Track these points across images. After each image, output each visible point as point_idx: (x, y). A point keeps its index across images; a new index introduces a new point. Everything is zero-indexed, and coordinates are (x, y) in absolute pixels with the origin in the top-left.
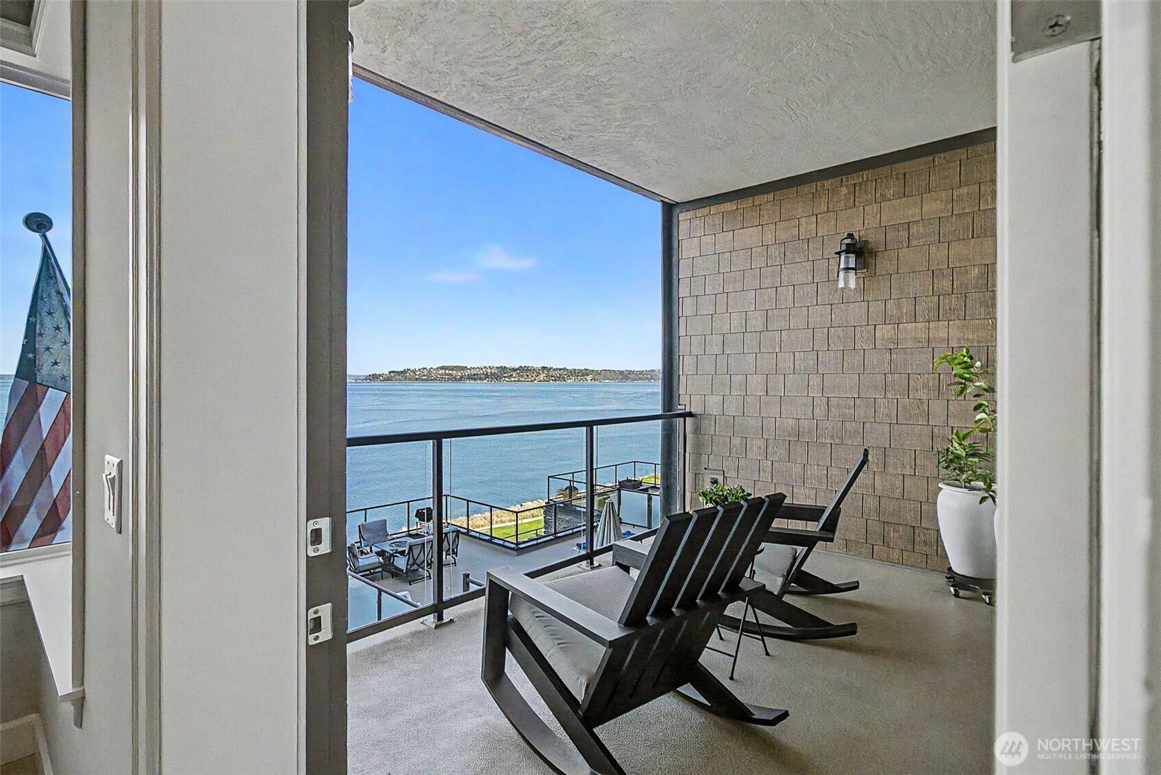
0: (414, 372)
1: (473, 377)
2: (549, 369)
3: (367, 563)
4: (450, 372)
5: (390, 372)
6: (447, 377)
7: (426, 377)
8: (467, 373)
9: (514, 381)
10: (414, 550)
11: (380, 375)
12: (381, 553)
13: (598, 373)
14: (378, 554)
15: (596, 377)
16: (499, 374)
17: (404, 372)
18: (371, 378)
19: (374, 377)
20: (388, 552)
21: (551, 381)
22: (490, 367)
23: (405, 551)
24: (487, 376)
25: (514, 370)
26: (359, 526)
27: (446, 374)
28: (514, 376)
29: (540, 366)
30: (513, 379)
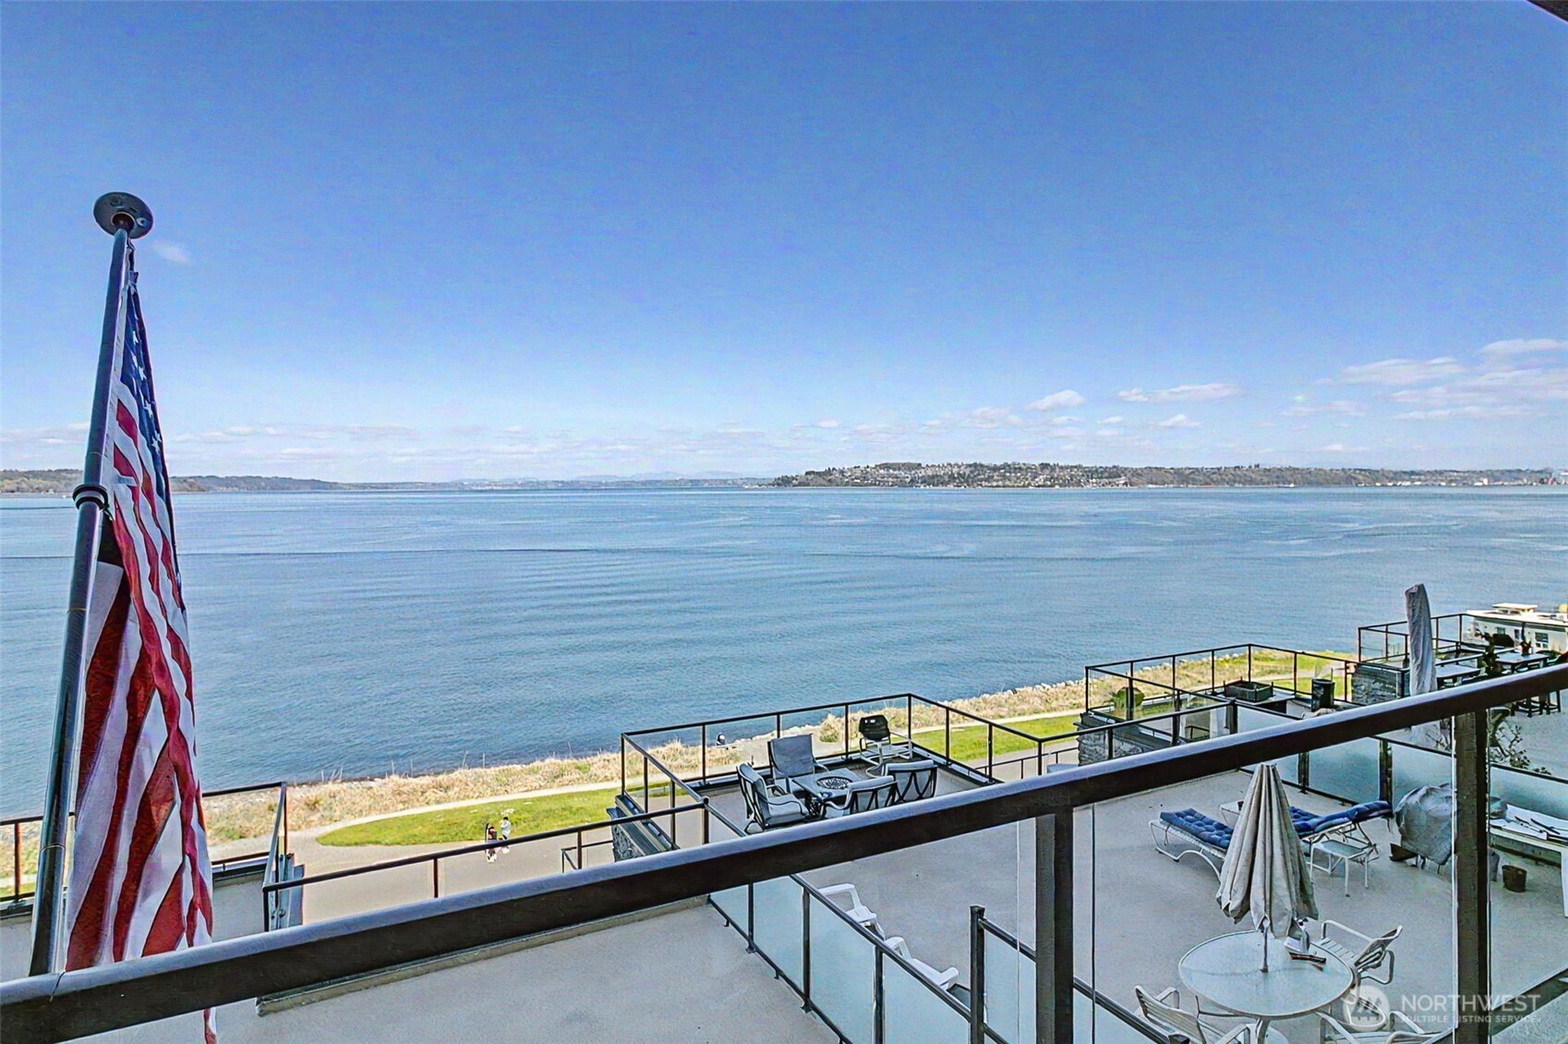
0: (842, 472)
1: (933, 480)
2: (1053, 468)
3: (783, 812)
4: (896, 472)
5: (807, 473)
6: (890, 479)
7: (859, 481)
8: (922, 473)
9: (996, 486)
10: (859, 800)
11: (793, 478)
12: (804, 794)
13: (1136, 473)
14: (799, 794)
15: (1134, 479)
16: (974, 475)
17: (829, 472)
18: (780, 482)
19: (785, 482)
20: (815, 796)
21: (1057, 487)
22: (956, 464)
23: (845, 797)
24: (952, 478)
25: (995, 469)
26: (769, 743)
27: (890, 476)
28: (996, 478)
29: (1037, 463)
30: (995, 484)
